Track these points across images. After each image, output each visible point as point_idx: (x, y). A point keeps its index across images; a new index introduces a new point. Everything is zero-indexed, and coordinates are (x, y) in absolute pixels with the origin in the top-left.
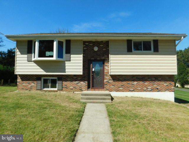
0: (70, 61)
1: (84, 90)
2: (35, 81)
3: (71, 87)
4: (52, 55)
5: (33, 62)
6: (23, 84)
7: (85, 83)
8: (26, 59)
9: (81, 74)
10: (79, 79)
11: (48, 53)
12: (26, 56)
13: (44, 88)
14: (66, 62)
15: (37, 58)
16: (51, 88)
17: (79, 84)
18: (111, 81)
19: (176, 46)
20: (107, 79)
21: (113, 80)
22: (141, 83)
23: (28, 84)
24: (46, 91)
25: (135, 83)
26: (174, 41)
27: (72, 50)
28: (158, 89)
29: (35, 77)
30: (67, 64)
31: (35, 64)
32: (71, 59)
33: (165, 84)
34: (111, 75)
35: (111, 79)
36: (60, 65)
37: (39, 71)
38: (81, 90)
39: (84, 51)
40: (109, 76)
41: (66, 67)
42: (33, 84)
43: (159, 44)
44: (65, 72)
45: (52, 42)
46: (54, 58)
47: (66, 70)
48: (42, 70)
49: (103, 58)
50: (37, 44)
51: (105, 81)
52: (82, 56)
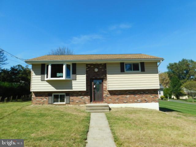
0: (76, 80)
1: (88, 103)
2: (47, 96)
3: (77, 101)
4: (62, 75)
5: (45, 81)
6: (37, 99)
7: (88, 98)
8: (40, 79)
9: (85, 90)
10: (83, 94)
11: (58, 74)
12: (40, 76)
13: (54, 102)
14: (73, 81)
15: (49, 78)
16: (60, 102)
17: (83, 99)
18: (109, 96)
19: (158, 66)
20: (105, 94)
21: (110, 94)
22: (133, 96)
23: (41, 99)
24: (56, 105)
25: (128, 96)
26: (156, 63)
27: (77, 71)
28: (146, 100)
29: (47, 94)
30: (74, 82)
31: (47, 83)
32: (77, 78)
33: (152, 97)
34: (108, 91)
35: (109, 93)
36: (68, 83)
37: (50, 88)
38: (85, 103)
39: (87, 72)
40: (107, 91)
41: (73, 85)
42: (45, 99)
43: (145, 65)
44: (72, 89)
45: (62, 65)
46: (64, 78)
47: (73, 88)
48: (53, 88)
49: (102, 77)
50: (50, 67)
51: (104, 95)
52: (85, 76)
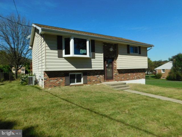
0: (95, 58)
1: (103, 82)
2: (63, 77)
3: (94, 80)
5: (63, 58)
6: (51, 81)
7: (102, 77)
10: (99, 73)
11: (82, 51)
13: (70, 83)
14: (92, 59)
16: (77, 82)
17: (99, 78)
18: (118, 74)
19: (147, 51)
20: (115, 73)
21: (119, 73)
22: (132, 74)
23: (56, 81)
24: (71, 86)
25: (130, 74)
26: (147, 48)
27: (96, 49)
28: (139, 77)
29: (63, 74)
30: (93, 61)
31: (66, 61)
32: (96, 56)
33: (142, 74)
34: (118, 70)
35: (118, 72)
36: (88, 62)
37: (70, 67)
38: (100, 82)
39: (104, 51)
40: (117, 70)
41: (92, 64)
42: (61, 80)
43: (141, 49)
44: (91, 68)
45: (85, 41)
47: (93, 66)
48: (72, 66)
49: (113, 57)
50: (72, 43)
52: (103, 54)
